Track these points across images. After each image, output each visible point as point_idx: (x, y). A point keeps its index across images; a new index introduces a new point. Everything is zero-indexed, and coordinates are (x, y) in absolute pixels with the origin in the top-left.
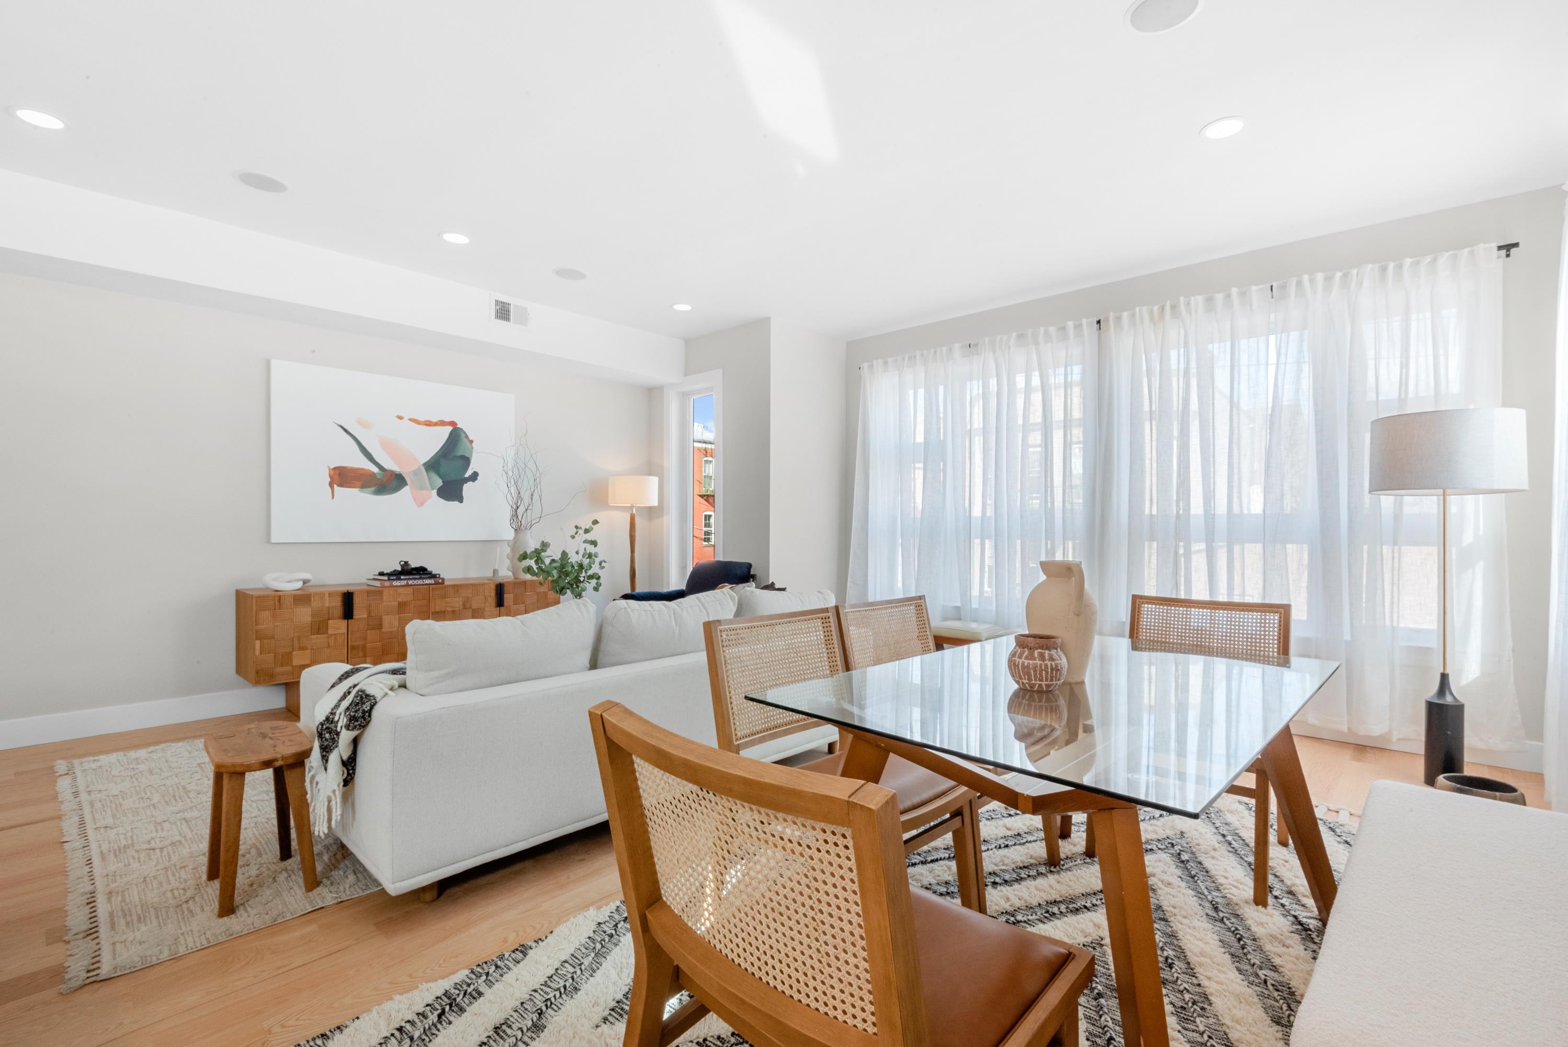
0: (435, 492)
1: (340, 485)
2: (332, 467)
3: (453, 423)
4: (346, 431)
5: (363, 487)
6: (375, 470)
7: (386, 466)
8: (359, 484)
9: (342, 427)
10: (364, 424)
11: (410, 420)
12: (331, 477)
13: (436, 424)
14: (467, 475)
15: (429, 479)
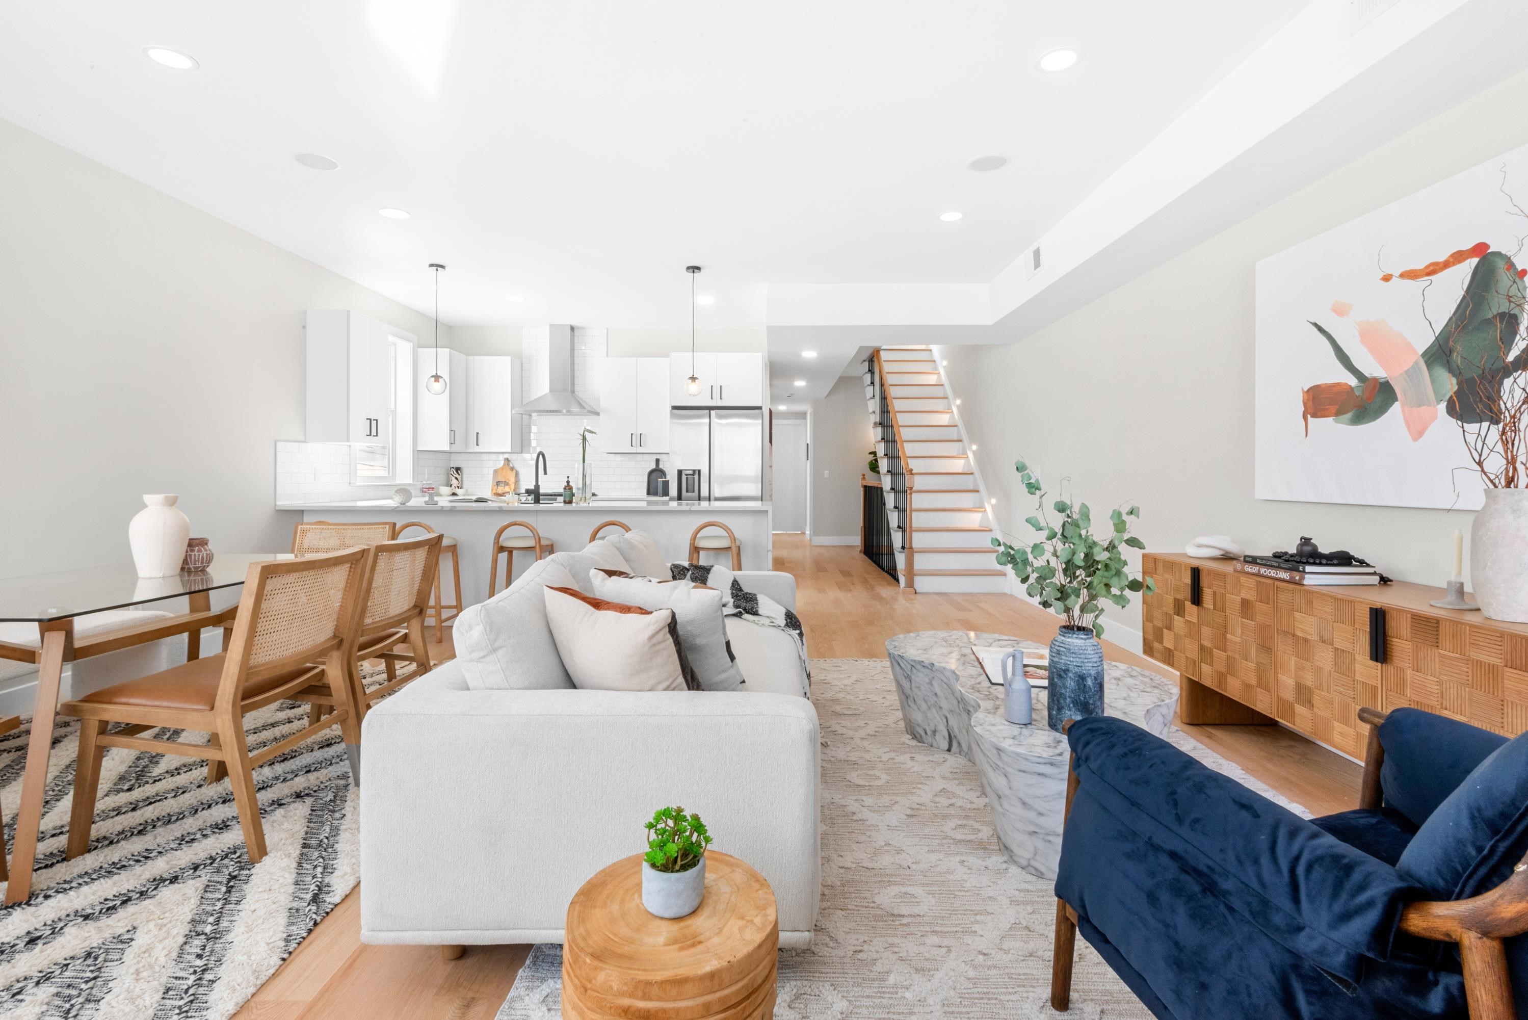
0: (1443, 406)
1: (1314, 415)
2: (1306, 390)
3: (1480, 249)
4: (1320, 329)
5: (1338, 414)
6: (1353, 381)
7: (1367, 373)
8: (1334, 409)
9: (1316, 325)
10: (1340, 310)
11: (1403, 276)
12: (1305, 404)
13: (1446, 265)
14: (1511, 358)
15: (1433, 381)
